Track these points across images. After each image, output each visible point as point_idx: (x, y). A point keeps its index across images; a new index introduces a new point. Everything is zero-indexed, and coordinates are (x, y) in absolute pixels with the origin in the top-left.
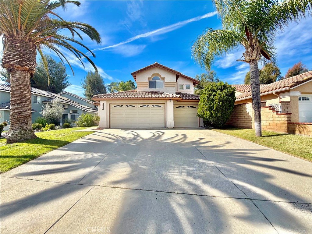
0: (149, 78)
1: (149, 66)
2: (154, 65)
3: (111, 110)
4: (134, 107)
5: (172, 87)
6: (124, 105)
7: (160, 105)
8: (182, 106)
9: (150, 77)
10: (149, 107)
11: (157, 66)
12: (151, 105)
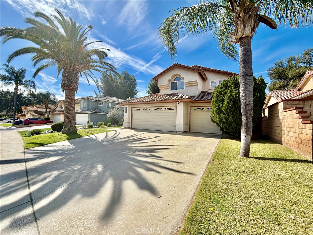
0: (169, 81)
1: (168, 68)
2: (173, 66)
3: (133, 112)
4: (150, 110)
5: (195, 86)
6: (142, 109)
7: (172, 108)
8: (200, 108)
9: (170, 78)
10: (162, 110)
11: (176, 66)
12: (164, 108)
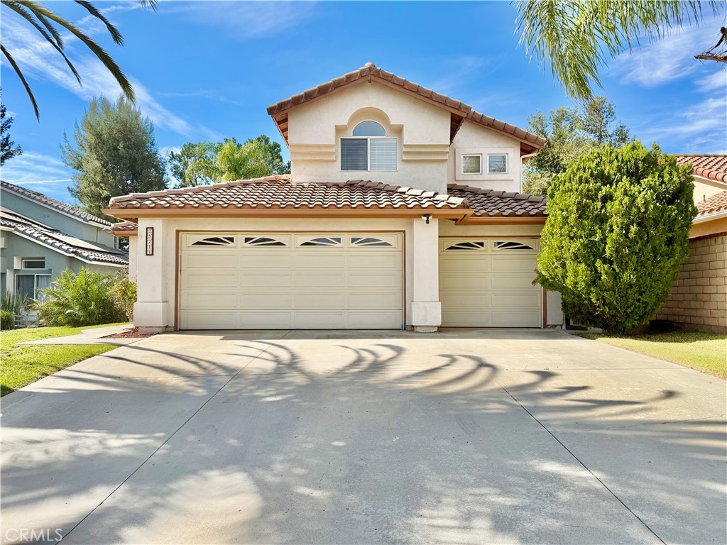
0: (339, 130)
2: (362, 75)
3: (183, 255)
5: (435, 166)
6: (240, 237)
7: (383, 238)
8: (472, 241)
9: (344, 121)
10: (339, 245)
11: (373, 78)
12: (348, 237)
